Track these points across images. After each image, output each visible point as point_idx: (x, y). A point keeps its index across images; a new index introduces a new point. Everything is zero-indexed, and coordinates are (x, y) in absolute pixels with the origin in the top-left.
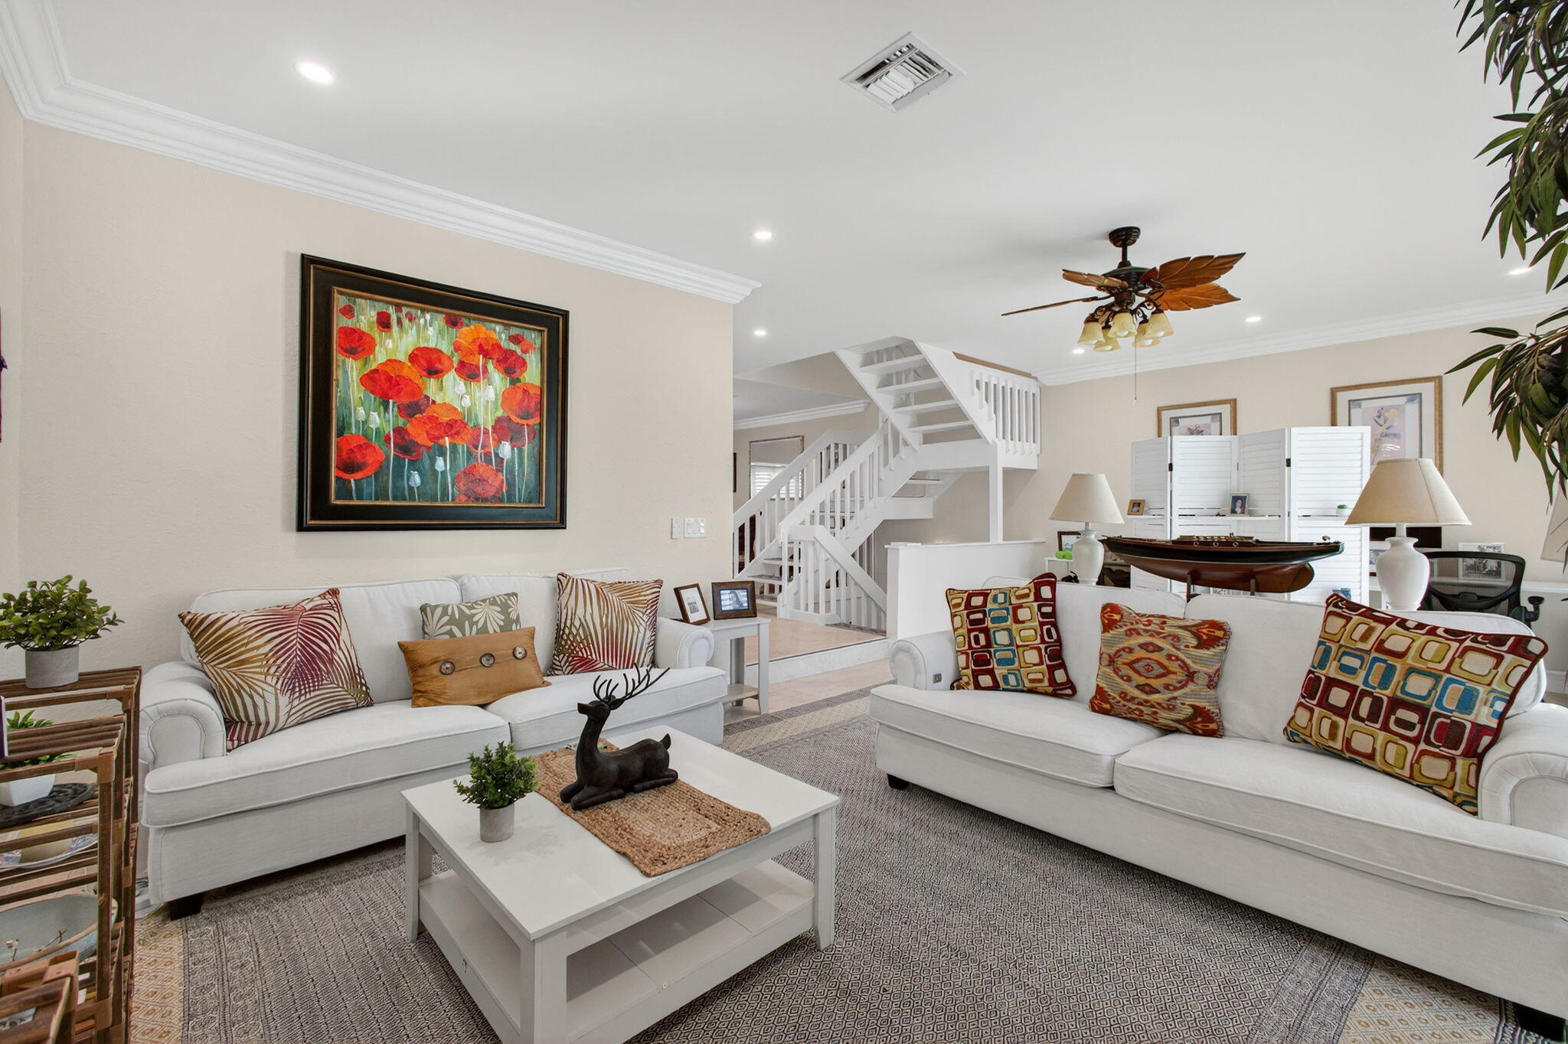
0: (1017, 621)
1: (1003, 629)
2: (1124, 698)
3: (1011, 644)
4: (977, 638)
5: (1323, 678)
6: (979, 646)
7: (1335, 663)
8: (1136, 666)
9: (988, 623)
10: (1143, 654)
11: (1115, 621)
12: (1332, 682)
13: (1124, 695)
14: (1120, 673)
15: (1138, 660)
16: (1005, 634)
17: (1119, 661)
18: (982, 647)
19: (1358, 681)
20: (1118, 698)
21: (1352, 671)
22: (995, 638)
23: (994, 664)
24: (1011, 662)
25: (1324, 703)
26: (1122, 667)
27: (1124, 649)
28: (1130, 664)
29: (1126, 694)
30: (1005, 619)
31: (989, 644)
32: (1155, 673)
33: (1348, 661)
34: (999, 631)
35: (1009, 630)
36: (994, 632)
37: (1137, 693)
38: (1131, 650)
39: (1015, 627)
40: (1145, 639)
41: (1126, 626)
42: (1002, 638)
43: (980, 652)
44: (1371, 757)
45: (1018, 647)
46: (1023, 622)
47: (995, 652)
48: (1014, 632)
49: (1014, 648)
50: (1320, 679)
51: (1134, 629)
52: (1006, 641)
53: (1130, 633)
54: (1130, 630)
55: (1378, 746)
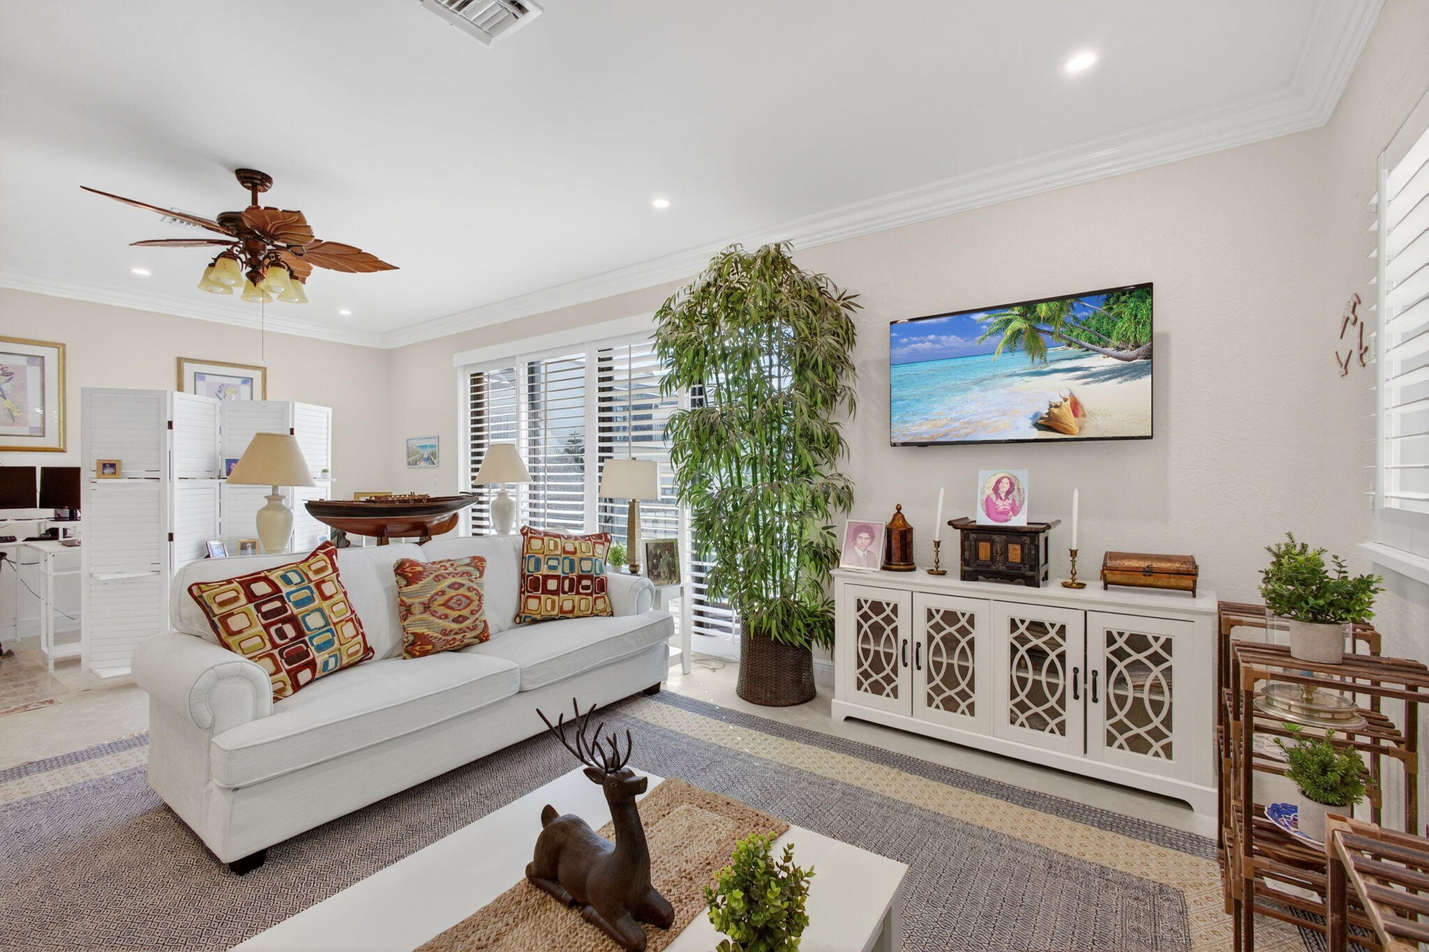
0: (325, 598)
1: (313, 611)
2: (445, 635)
3: (327, 624)
4: (282, 634)
5: (540, 577)
6: (288, 640)
7: (546, 566)
8: (450, 604)
9: (292, 609)
10: (452, 592)
11: (420, 573)
12: (546, 578)
13: (445, 632)
14: (438, 615)
15: (451, 598)
16: (317, 615)
17: (435, 606)
18: (292, 640)
19: (559, 572)
20: (440, 636)
21: (554, 568)
22: (306, 625)
23: (313, 653)
24: (329, 643)
25: (546, 591)
26: (437, 609)
27: (437, 594)
28: (445, 605)
29: (446, 630)
30: (310, 599)
31: (300, 633)
32: (464, 604)
33: (552, 563)
34: (309, 614)
35: (320, 610)
36: (303, 618)
37: (455, 626)
38: (443, 593)
39: (325, 605)
40: (450, 581)
41: (431, 574)
42: (314, 621)
43: (290, 646)
44: (572, 611)
45: (335, 624)
46: (331, 597)
47: (311, 639)
48: (327, 612)
49: (332, 627)
50: (538, 578)
51: (440, 575)
52: (321, 622)
53: (438, 579)
54: (437, 576)
55: (576, 604)
